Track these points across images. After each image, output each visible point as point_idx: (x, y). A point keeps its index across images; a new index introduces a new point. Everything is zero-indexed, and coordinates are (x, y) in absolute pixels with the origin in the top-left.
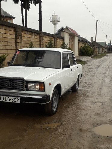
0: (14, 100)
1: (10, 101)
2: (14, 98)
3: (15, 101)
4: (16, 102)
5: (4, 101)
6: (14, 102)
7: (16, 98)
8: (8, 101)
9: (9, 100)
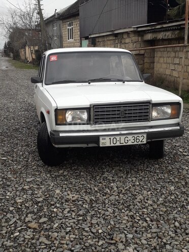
0: (137, 139)
1: (130, 143)
2: (136, 136)
3: (138, 141)
4: (140, 143)
5: (118, 144)
6: (135, 143)
7: (140, 136)
8: (125, 144)
9: (126, 142)
